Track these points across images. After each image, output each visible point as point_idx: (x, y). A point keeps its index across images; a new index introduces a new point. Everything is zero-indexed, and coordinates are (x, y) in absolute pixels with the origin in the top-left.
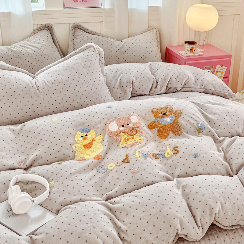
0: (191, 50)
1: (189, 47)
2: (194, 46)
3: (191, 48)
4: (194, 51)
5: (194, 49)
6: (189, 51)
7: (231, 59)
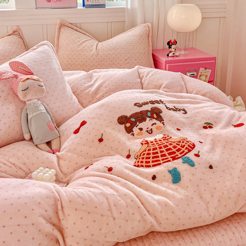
7: (216, 61)
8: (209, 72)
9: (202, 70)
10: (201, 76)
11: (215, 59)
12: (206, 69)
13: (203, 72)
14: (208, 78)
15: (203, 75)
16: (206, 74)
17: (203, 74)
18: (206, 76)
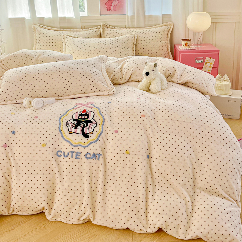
0: (186, 45)
1: (184, 43)
2: (188, 42)
4: (188, 46)
7: (219, 54)
8: (213, 61)
9: (207, 59)
10: (207, 63)
11: (218, 51)
12: (210, 58)
13: (208, 60)
14: (213, 65)
15: (208, 63)
16: (211, 62)
17: (208, 61)
18: (211, 64)
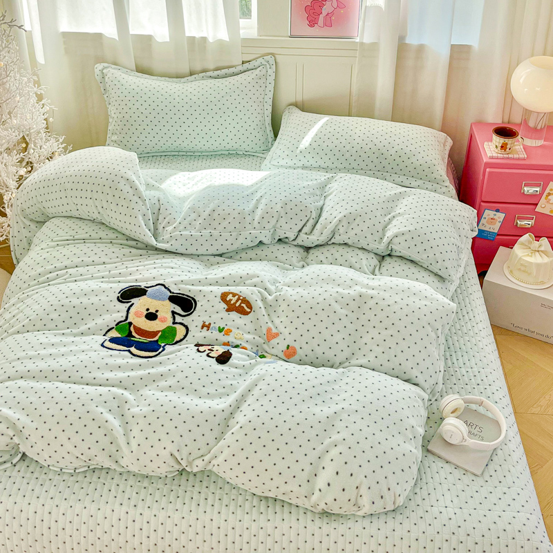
0: (502, 147)
1: (498, 140)
2: (509, 141)
3: (503, 144)
4: (508, 150)
5: (508, 146)
6: (499, 148)
